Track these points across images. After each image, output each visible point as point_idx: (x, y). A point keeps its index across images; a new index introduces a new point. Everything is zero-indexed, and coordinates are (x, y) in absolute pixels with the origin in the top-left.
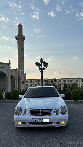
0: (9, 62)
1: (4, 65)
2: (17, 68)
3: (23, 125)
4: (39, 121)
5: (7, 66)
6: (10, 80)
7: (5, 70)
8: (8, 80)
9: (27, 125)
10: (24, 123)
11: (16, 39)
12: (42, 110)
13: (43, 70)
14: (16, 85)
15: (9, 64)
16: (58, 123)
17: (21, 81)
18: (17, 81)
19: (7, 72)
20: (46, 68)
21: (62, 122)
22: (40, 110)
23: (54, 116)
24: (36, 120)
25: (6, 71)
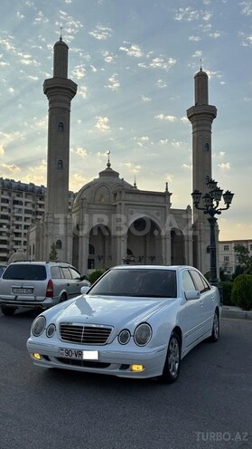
0: (167, 189)
1: (150, 198)
2: (189, 207)
3: (44, 360)
4: (74, 357)
5: (162, 199)
6: (169, 242)
7: (156, 212)
8: (163, 241)
9: (51, 363)
10: (46, 357)
11: (189, 118)
12: (86, 328)
13: (216, 216)
14: (186, 257)
15: (167, 195)
16: (125, 367)
17: (203, 244)
18: (191, 244)
19: (159, 218)
20: (228, 207)
21: (137, 368)
22: (82, 327)
23: (114, 348)
24: (68, 351)
25: (158, 214)
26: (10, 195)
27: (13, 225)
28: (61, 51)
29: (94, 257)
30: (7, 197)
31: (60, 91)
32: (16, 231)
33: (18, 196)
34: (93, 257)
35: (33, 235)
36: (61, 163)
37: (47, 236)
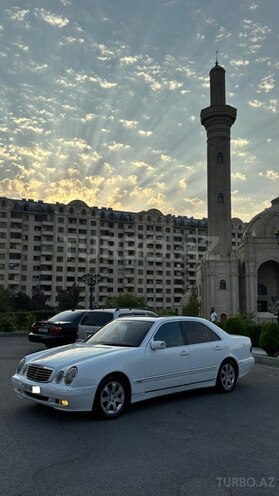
16: (58, 401)
26: (182, 232)
27: (188, 263)
28: (218, 76)
29: (266, 298)
30: (180, 235)
31: (218, 119)
32: (190, 270)
33: (191, 233)
34: (264, 298)
35: (199, 275)
36: (221, 196)
37: (209, 275)
